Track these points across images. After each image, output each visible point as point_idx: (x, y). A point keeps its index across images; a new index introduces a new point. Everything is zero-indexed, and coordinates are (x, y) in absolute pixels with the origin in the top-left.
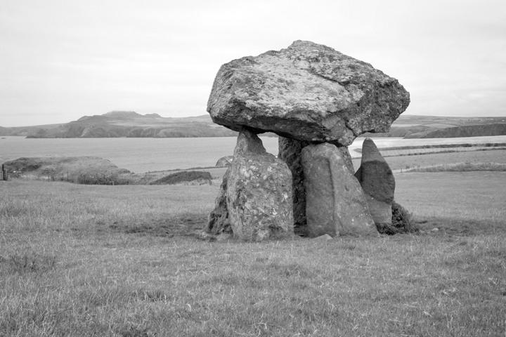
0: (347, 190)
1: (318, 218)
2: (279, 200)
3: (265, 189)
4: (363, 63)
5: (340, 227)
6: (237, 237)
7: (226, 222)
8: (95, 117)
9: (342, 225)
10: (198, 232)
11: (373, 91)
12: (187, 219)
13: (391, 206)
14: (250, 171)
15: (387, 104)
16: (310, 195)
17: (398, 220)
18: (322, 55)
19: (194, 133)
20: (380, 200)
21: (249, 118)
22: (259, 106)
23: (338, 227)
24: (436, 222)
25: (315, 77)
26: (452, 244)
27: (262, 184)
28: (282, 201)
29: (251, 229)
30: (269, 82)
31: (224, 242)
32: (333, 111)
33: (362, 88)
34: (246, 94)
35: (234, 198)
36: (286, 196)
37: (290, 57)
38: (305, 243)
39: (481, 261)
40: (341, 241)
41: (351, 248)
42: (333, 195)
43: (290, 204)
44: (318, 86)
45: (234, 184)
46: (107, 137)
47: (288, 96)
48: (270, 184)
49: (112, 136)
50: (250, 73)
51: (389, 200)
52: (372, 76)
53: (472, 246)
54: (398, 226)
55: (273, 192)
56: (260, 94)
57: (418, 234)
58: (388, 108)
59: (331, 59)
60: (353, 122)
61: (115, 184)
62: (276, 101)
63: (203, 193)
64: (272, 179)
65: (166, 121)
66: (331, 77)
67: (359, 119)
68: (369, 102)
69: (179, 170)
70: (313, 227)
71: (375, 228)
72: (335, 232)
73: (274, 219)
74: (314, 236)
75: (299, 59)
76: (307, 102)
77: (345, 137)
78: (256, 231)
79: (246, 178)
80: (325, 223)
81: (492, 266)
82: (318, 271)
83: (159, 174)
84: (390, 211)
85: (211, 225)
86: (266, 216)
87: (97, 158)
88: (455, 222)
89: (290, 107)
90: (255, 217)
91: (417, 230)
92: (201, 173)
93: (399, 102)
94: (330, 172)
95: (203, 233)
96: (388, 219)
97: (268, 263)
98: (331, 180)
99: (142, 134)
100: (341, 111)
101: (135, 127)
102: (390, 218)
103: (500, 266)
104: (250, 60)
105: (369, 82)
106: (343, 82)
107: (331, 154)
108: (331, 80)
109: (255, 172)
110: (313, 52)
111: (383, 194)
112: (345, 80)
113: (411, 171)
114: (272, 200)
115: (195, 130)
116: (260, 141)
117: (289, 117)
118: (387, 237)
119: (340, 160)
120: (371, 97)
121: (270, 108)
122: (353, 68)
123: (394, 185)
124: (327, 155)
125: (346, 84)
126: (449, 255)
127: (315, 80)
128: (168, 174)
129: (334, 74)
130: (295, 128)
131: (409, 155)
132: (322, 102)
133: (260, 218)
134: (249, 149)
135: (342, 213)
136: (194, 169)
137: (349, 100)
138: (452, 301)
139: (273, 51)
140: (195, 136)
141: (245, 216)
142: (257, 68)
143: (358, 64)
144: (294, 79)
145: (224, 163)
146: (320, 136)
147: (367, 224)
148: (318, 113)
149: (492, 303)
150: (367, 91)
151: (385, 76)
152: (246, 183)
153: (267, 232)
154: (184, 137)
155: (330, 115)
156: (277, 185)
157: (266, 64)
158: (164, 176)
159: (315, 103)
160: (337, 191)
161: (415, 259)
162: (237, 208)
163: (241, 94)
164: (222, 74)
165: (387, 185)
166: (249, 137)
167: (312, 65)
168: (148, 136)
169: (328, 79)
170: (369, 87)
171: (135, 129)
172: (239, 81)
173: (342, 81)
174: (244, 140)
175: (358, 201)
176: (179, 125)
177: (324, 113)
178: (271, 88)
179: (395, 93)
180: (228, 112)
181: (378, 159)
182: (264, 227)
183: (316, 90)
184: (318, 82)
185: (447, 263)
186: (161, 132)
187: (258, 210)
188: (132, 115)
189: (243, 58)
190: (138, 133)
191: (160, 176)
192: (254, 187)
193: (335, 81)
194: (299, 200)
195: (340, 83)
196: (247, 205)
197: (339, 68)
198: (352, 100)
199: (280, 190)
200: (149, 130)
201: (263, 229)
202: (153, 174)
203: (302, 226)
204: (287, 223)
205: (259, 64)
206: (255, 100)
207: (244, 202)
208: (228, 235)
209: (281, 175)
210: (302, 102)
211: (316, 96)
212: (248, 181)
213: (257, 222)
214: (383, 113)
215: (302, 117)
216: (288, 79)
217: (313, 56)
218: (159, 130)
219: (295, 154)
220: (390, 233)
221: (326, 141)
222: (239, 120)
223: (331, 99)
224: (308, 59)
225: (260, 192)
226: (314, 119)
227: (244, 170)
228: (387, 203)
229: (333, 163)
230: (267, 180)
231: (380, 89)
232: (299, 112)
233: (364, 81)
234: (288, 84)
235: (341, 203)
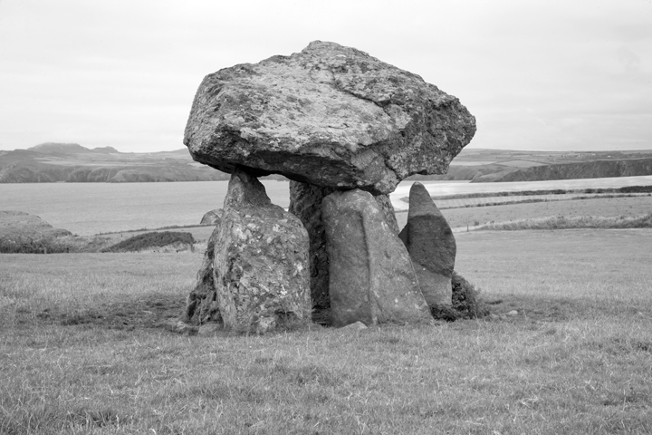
0: (388, 257)
1: (346, 298)
2: (289, 272)
3: (269, 256)
4: (409, 74)
5: (379, 311)
6: (229, 328)
7: (213, 306)
8: (18, 153)
9: (380, 307)
10: (172, 322)
11: (424, 114)
12: (156, 302)
13: (450, 280)
14: (248, 231)
15: (444, 133)
16: (336, 266)
17: (461, 300)
18: (351, 62)
19: (168, 175)
20: (435, 272)
21: (246, 154)
22: (260, 136)
23: (375, 311)
24: (514, 302)
25: (340, 94)
26: (535, 334)
27: (265, 250)
28: (295, 274)
29: (249, 316)
30: (274, 102)
31: (209, 335)
32: (367, 143)
33: (408, 110)
34: (241, 118)
35: (224, 270)
36: (300, 268)
37: (304, 65)
38: (327, 335)
39: (575, 356)
40: (379, 332)
41: (393, 341)
42: (368, 265)
43: (305, 279)
44: (345, 107)
45: (225, 251)
46: (36, 181)
47: (302, 122)
48: (278, 251)
49: (43, 181)
50: (246, 88)
51: (447, 272)
52: (421, 93)
53: (563, 336)
54: (461, 308)
55: (281, 261)
56: (261, 119)
57: (488, 320)
58: (445, 138)
59: (364, 67)
60: (397, 158)
61: (48, 253)
62: (285, 130)
63: (182, 264)
64: (279, 242)
65: (125, 158)
66: (363, 94)
67: (404, 154)
68: (418, 130)
69: (145, 230)
70: (341, 311)
71: (428, 313)
72: (370, 317)
73: (283, 301)
74: (341, 325)
75: (318, 68)
76: (330, 130)
77: (384, 181)
78: (256, 318)
79: (242, 241)
80: (357, 306)
81: (590, 364)
82: (345, 376)
83: (115, 236)
84: (450, 287)
85: (191, 311)
86: (272, 296)
87: (20, 213)
88: (541, 302)
89: (305, 138)
90: (256, 298)
91: (487, 313)
92: (179, 234)
93: (461, 131)
94: (363, 231)
95: (180, 323)
96: (446, 298)
97: (272, 365)
98: (365, 244)
99: (89, 177)
100: (378, 144)
101: (78, 167)
102: (449, 298)
103: (601, 364)
104: (247, 69)
105: (419, 102)
106: (381, 102)
107: (364, 205)
108: (364, 98)
109: (256, 233)
110: (338, 58)
111: (439, 262)
112: (383, 99)
113: (482, 229)
114: (280, 272)
115: (169, 171)
116: (261, 187)
117: (304, 152)
118: (445, 325)
119: (377, 215)
120: (422, 123)
121: (275, 139)
122: (395, 81)
123: (455, 249)
124: (359, 208)
125: (385, 104)
126: (530, 350)
127: (342, 99)
128: (130, 236)
129: (368, 90)
130: (313, 168)
131: (479, 205)
132: (351, 130)
133: (262, 299)
134: (247, 199)
135: (381, 291)
136: (168, 228)
137: (390, 127)
138: (533, 414)
139: (280, 57)
140: (169, 180)
141: (241, 297)
142: (256, 81)
143: (402, 76)
144: (312, 96)
145: (213, 220)
146: (349, 179)
147: (417, 307)
148: (345, 147)
149: (588, 416)
150: (415, 115)
151: (441, 93)
152: (241, 249)
153: (272, 319)
154: (153, 181)
155: (363, 149)
156: (287, 250)
157: (269, 75)
158: (123, 239)
159: (340, 131)
160: (373, 259)
161: (484, 356)
162: (229, 285)
163: (233, 119)
164: (206, 89)
165: (444, 249)
166: (246, 181)
167: (337, 76)
168: (98, 181)
169: (359, 97)
170: (419, 108)
171: (79, 170)
172: (230, 100)
173: (380, 100)
174: (238, 186)
175: (404, 274)
176: (146, 164)
177: (354, 146)
178: (277, 110)
179: (455, 117)
180: (215, 145)
181: (432, 213)
182: (269, 312)
183: (343, 112)
184: (345, 102)
185: (527, 361)
186: (119, 174)
187: (259, 288)
188: (74, 149)
189: (237, 66)
190: (84, 176)
191: (116, 240)
192: (254, 255)
193: (370, 100)
194: (320, 272)
195: (376, 103)
196: (244, 281)
197: (375, 81)
198: (395, 127)
199: (292, 257)
200: (100, 172)
201: (266, 316)
202: (106, 236)
203: (325, 310)
204: (301, 306)
205: (260, 75)
206: (255, 128)
207: (239, 276)
208: (216, 325)
209: (293, 236)
210: (323, 130)
211: (342, 121)
212: (244, 246)
213: (258, 305)
214: (438, 146)
215: (322, 152)
216: (302, 97)
217: (338, 63)
218: (115, 171)
219: (313, 206)
220: (450, 318)
221: (358, 187)
222: (231, 157)
223: (364, 126)
224: (330, 68)
225: (262, 261)
226: (340, 155)
227: (238, 230)
228: (445, 275)
229: (367, 219)
230: (272, 243)
231: (433, 111)
232: (318, 145)
233: (411, 100)
234: (302, 104)
235: (379, 276)
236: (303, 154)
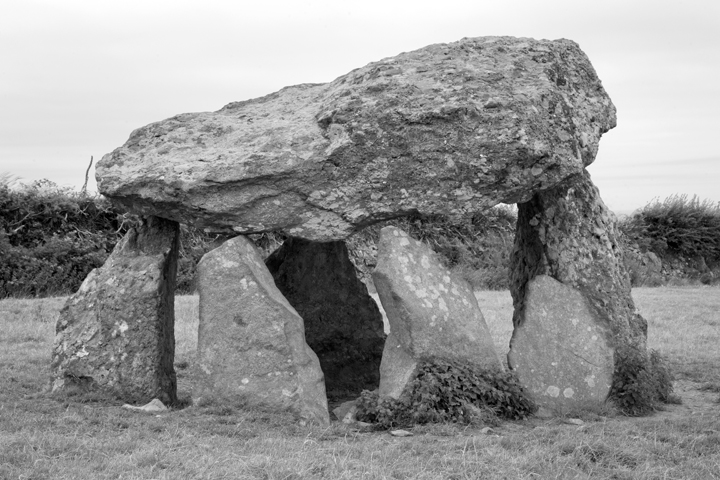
0: (241, 322)
5: (207, 390)
9: (212, 387)
20: (406, 351)
28: (114, 334)
33: (350, 130)
36: (124, 327)
52: (393, 104)
58: (451, 163)
68: (372, 156)
77: (310, 226)
78: (53, 379)
86: (66, 356)
93: (475, 152)
106: (321, 121)
112: (322, 117)
117: (129, 193)
119: (230, 270)
120: (378, 146)
125: (326, 124)
133: (61, 359)
134: (136, 247)
135: (214, 366)
147: (287, 393)
150: (358, 137)
153: (63, 382)
170: (365, 126)
173: (320, 119)
182: (63, 374)
195: (319, 125)
199: (109, 315)
201: (62, 378)
213: (58, 364)
226: (173, 195)
228: (412, 356)
231: (410, 128)
233: (362, 116)
235: (215, 346)
236: (128, 196)
